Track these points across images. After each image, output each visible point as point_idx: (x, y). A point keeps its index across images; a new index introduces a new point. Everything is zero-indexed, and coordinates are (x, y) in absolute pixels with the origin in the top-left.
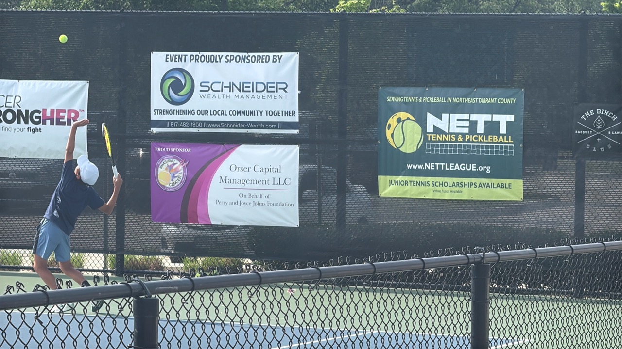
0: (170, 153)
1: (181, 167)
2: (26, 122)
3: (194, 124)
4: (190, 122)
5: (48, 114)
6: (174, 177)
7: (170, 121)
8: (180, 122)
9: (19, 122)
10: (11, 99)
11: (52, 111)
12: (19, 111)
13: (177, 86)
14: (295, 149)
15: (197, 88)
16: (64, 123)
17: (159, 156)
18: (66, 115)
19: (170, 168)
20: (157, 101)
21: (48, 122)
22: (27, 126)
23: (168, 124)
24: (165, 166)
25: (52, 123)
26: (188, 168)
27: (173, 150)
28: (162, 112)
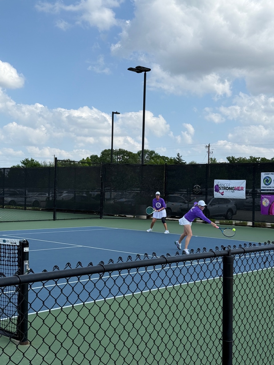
0: (265, 197)
1: (268, 201)
2: (231, 190)
3: (272, 190)
4: (270, 190)
5: (236, 188)
6: (266, 203)
7: (266, 189)
8: (268, 190)
9: (229, 190)
10: (228, 185)
11: (237, 187)
12: (230, 187)
13: (267, 181)
15: (272, 181)
16: (240, 190)
17: (263, 198)
18: (240, 188)
19: (265, 201)
20: (262, 185)
21: (236, 190)
22: (231, 191)
23: (265, 190)
24: (264, 201)
25: (237, 190)
26: (270, 201)
27: (266, 197)
28: (264, 187)
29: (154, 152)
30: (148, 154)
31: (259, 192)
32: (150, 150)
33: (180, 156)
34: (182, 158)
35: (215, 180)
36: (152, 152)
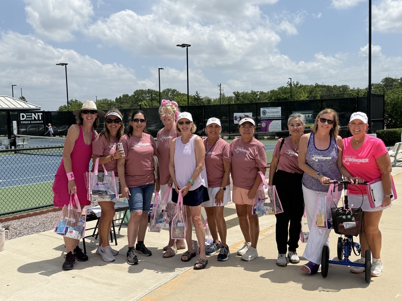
1: (265, 124)
8: (265, 118)
13: (264, 113)
14: (281, 121)
15: (267, 113)
17: (262, 122)
20: (262, 115)
23: (263, 118)
27: (264, 122)
28: (262, 116)
29: (176, 91)
30: (171, 92)
31: (259, 118)
32: (173, 89)
33: (198, 93)
34: (200, 95)
35: (235, 114)
36: (174, 91)
